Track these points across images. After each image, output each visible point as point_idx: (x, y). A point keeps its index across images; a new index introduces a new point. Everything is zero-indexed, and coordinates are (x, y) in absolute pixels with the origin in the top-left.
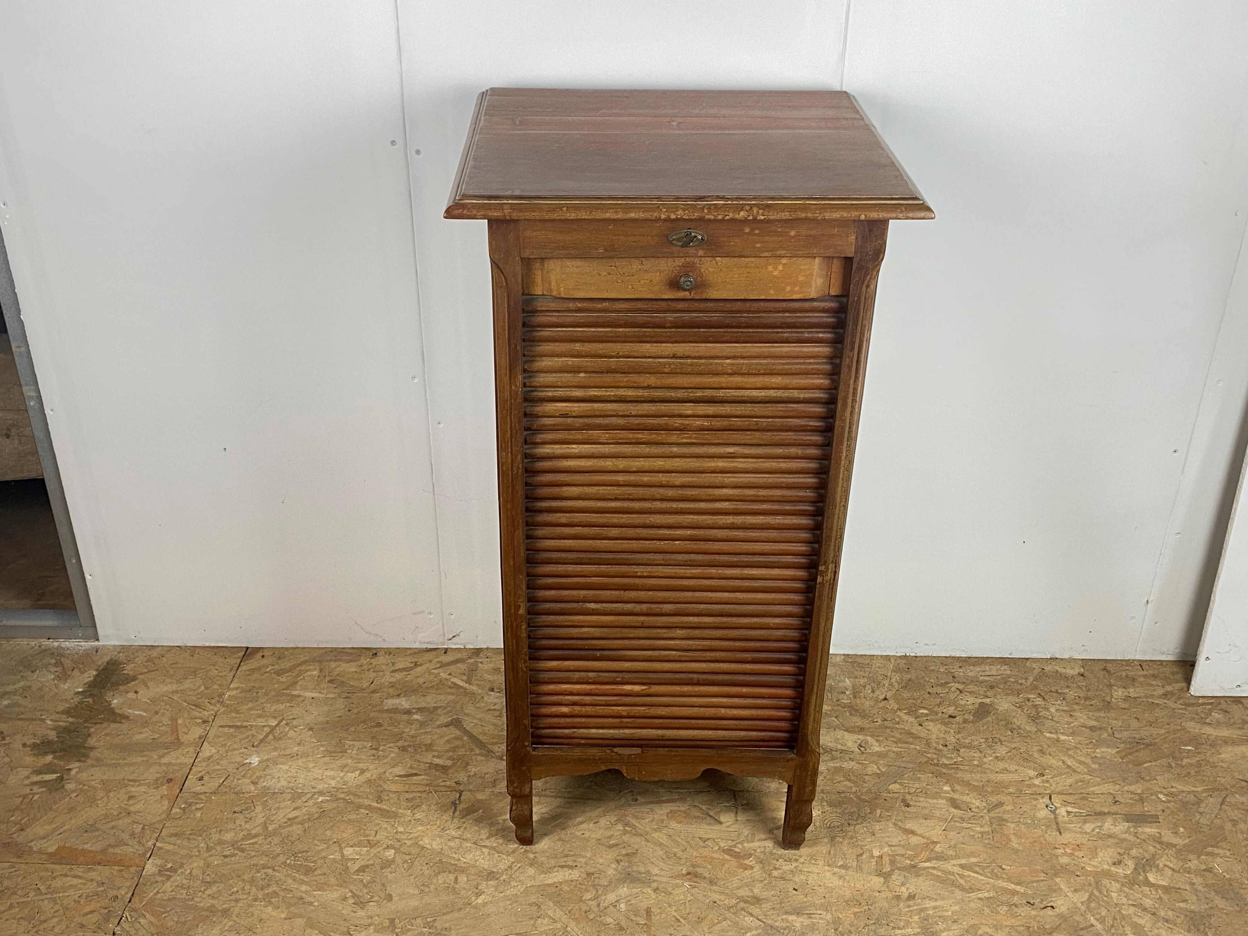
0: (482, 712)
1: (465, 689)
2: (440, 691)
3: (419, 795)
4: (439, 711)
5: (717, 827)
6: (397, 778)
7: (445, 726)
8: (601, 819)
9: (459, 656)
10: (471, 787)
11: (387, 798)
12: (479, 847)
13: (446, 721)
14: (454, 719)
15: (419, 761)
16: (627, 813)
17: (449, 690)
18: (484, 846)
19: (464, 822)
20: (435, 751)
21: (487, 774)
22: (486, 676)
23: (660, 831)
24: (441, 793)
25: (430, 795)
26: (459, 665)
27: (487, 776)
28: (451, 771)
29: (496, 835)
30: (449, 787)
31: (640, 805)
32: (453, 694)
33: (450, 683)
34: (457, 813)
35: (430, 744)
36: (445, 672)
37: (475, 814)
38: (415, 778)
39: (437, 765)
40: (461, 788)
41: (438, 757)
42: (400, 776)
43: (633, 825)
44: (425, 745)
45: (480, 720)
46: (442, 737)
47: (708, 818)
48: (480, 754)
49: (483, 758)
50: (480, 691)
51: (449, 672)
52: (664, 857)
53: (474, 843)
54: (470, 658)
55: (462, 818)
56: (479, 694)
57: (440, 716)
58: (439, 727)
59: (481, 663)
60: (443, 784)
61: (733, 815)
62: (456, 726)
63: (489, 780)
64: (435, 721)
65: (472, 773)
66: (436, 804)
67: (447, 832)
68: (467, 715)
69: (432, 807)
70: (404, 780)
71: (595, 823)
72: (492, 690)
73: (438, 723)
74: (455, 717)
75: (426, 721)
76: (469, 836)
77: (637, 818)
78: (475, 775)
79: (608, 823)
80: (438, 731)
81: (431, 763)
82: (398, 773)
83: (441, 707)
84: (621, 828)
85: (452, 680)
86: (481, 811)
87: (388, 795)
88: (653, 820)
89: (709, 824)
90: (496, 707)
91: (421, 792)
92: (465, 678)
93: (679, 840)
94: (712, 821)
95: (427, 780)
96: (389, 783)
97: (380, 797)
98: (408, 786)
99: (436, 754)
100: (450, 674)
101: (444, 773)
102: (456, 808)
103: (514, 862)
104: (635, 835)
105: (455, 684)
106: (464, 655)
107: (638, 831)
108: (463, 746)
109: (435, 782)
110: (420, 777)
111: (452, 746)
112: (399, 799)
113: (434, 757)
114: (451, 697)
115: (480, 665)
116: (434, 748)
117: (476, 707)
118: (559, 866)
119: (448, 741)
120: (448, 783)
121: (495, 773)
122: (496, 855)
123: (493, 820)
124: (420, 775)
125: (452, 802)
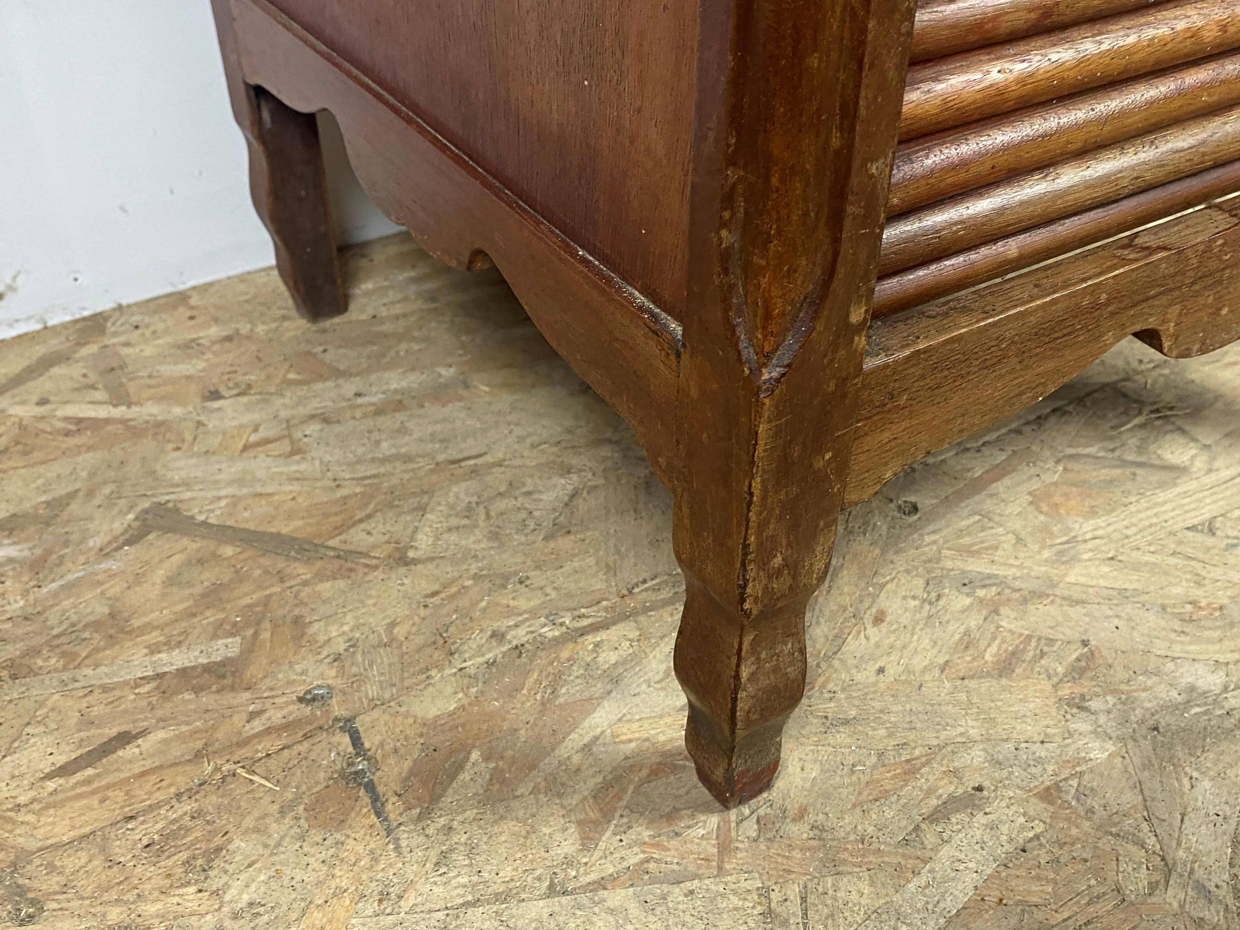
0: (232, 459)
1: (124, 422)
2: (37, 455)
3: (187, 807)
4: (75, 508)
5: (1185, 485)
6: (51, 785)
7: (130, 542)
8: (883, 602)
9: (39, 350)
10: (372, 690)
11: (54, 882)
12: (583, 899)
13: (118, 526)
14: (146, 511)
15: (105, 689)
16: (929, 551)
17: (71, 442)
18: (601, 884)
19: (449, 829)
20: (143, 630)
21: (393, 625)
22: (167, 370)
23: (1075, 559)
24: (272, 763)
25: (237, 789)
26: (56, 371)
27: (400, 632)
28: (252, 671)
29: (607, 816)
30: (287, 727)
31: (932, 516)
32: (90, 448)
33: (60, 425)
34: (393, 807)
35: (112, 615)
36: (23, 403)
37: (465, 776)
38: (129, 751)
39: (183, 672)
40: (338, 709)
41: (170, 645)
42: (64, 771)
43: (989, 576)
44: (96, 625)
45: (240, 482)
46: (139, 578)
47: (1139, 471)
48: (320, 577)
49: (341, 584)
50: (177, 411)
51: (35, 398)
52: (1177, 625)
53: (552, 891)
54: (80, 344)
55: (425, 815)
56: (182, 420)
57: (90, 518)
58: (104, 553)
59: (127, 344)
60: (258, 725)
61: (1180, 439)
62: (166, 530)
63: (419, 640)
64: (83, 540)
65: (340, 646)
66: (282, 812)
67: (411, 899)
68: (186, 484)
69: (276, 830)
70: (88, 781)
71: (879, 619)
72: (215, 395)
73: (95, 542)
74: (146, 504)
75: (48, 552)
76: (507, 872)
77: (970, 552)
78: (353, 644)
79: (913, 603)
80: (113, 565)
81: (160, 676)
82: (46, 767)
83: (72, 495)
84: (968, 601)
85: (59, 413)
86: (475, 755)
87: (51, 868)
88: (1019, 540)
89: (1162, 485)
90: (263, 433)
91: (191, 793)
92: (100, 395)
93: (1148, 558)
94: (1156, 477)
95: (180, 738)
96: (31, 818)
97: (21, 891)
98: (119, 795)
99: (155, 637)
100: (43, 402)
101: (233, 688)
102: (370, 787)
103: (769, 890)
104: (1025, 601)
105: (80, 421)
106: (55, 344)
107: (1018, 584)
108: (240, 578)
109: (220, 735)
110: (146, 744)
111: (198, 590)
112: (111, 863)
113: (154, 649)
114: (88, 459)
115: (126, 351)
116: (136, 623)
117: (198, 455)
118: (933, 817)
119: (171, 581)
120: (276, 717)
121: (422, 612)
122: (677, 892)
123: (548, 764)
124: (143, 733)
125: (342, 774)
